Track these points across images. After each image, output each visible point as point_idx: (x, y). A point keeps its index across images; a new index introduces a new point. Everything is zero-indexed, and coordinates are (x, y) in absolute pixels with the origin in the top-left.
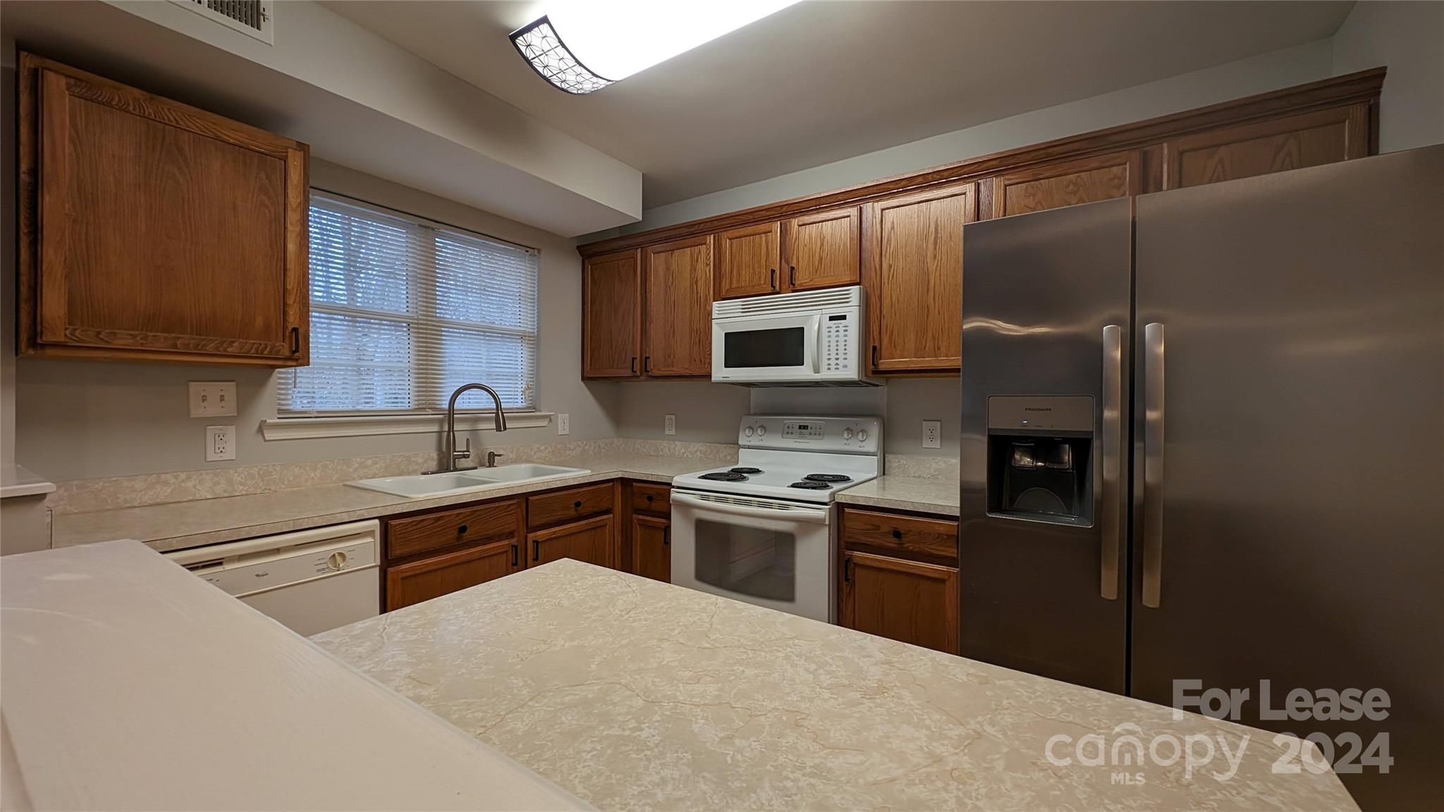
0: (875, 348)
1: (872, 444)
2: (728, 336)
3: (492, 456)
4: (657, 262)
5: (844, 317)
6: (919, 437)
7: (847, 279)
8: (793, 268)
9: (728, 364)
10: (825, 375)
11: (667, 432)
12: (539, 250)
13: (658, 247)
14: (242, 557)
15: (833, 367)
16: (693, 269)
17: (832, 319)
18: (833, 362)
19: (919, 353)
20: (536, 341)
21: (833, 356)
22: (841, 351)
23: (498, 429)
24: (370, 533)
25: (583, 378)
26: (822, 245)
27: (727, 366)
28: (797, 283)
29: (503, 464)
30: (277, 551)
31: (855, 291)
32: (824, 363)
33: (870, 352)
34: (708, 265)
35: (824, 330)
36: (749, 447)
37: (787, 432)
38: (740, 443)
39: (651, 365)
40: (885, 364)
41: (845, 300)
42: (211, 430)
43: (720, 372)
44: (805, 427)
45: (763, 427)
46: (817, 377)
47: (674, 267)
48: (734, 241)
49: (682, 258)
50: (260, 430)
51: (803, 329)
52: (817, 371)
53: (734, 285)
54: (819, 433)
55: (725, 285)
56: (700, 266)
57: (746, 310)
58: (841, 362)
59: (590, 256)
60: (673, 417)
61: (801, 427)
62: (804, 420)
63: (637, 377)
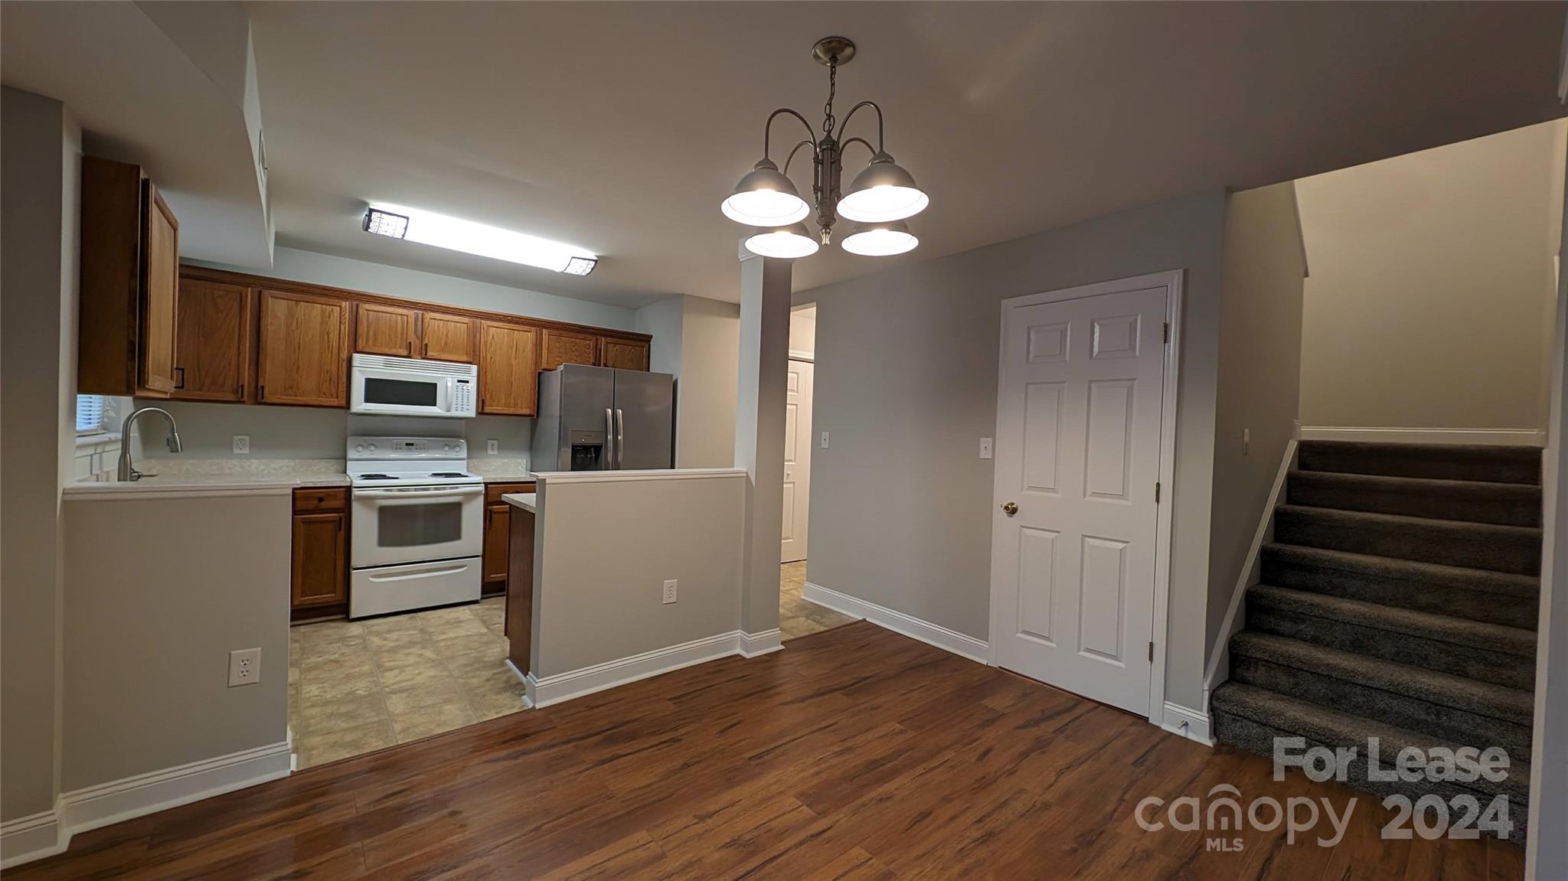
0: (483, 401)
5: (468, 382)
6: (485, 449)
7: (465, 359)
8: (425, 344)
10: (453, 413)
11: (237, 452)
15: (459, 409)
16: (323, 322)
17: (459, 381)
18: (459, 406)
19: (507, 405)
21: (461, 403)
22: (465, 401)
26: (447, 335)
27: (366, 401)
28: (430, 354)
31: (474, 368)
32: (454, 406)
33: (481, 402)
34: (342, 323)
35: (452, 387)
37: (397, 448)
39: (266, 392)
40: (488, 409)
41: (468, 372)
43: (362, 406)
44: (412, 444)
45: (372, 445)
46: (448, 414)
51: (437, 384)
52: (446, 411)
53: (370, 344)
54: (424, 448)
57: (387, 365)
58: (465, 407)
61: (407, 444)
62: (409, 440)
63: (243, 402)
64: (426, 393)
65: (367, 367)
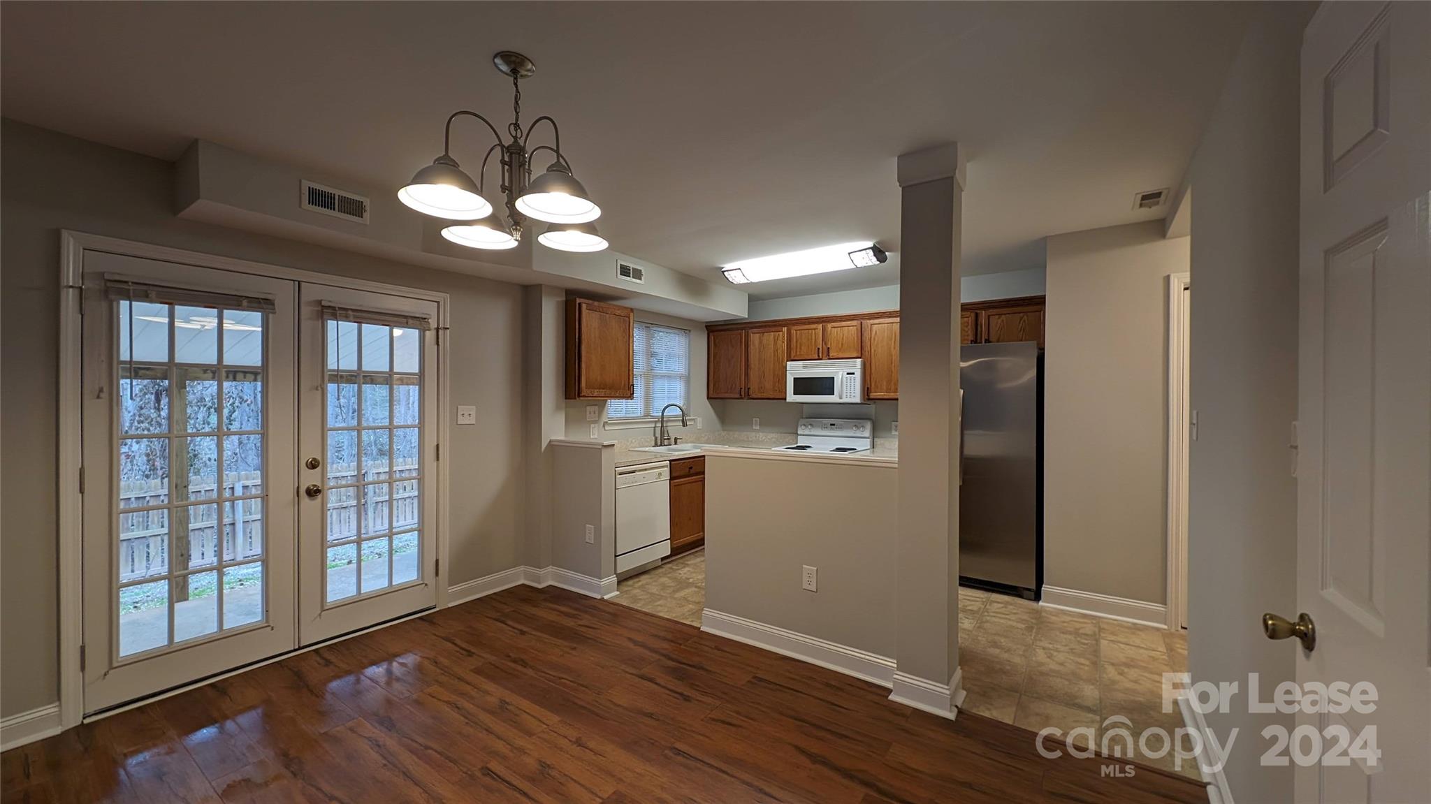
0: (868, 388)
1: (867, 433)
2: (796, 380)
3: (676, 439)
4: (755, 338)
5: (853, 374)
6: (890, 430)
7: (855, 355)
8: (829, 348)
9: (796, 393)
10: (844, 400)
11: (754, 428)
12: (690, 331)
13: (755, 330)
14: (640, 471)
15: (848, 396)
16: (775, 344)
17: (848, 374)
18: (848, 394)
19: (888, 391)
20: (688, 379)
21: (849, 391)
22: (852, 389)
23: (684, 426)
24: (666, 466)
25: (708, 398)
26: (843, 338)
27: (794, 394)
28: (831, 355)
29: (681, 443)
30: (646, 470)
31: (859, 362)
32: (844, 394)
33: (866, 391)
34: (784, 342)
35: (845, 379)
36: (804, 435)
37: (826, 427)
38: (799, 433)
39: (751, 391)
40: (873, 395)
41: (854, 366)
42: (592, 426)
43: (791, 397)
44: (834, 425)
45: (811, 425)
46: (841, 401)
47: (764, 342)
48: (798, 332)
49: (770, 337)
50: (604, 426)
51: (833, 378)
52: (841, 398)
53: (798, 353)
54: (841, 428)
55: (793, 354)
56: (780, 342)
57: (805, 367)
58: (853, 394)
59: (713, 331)
60: (758, 419)
61: (831, 425)
62: (833, 421)
63: (742, 398)
64: (826, 385)
65: (795, 370)
